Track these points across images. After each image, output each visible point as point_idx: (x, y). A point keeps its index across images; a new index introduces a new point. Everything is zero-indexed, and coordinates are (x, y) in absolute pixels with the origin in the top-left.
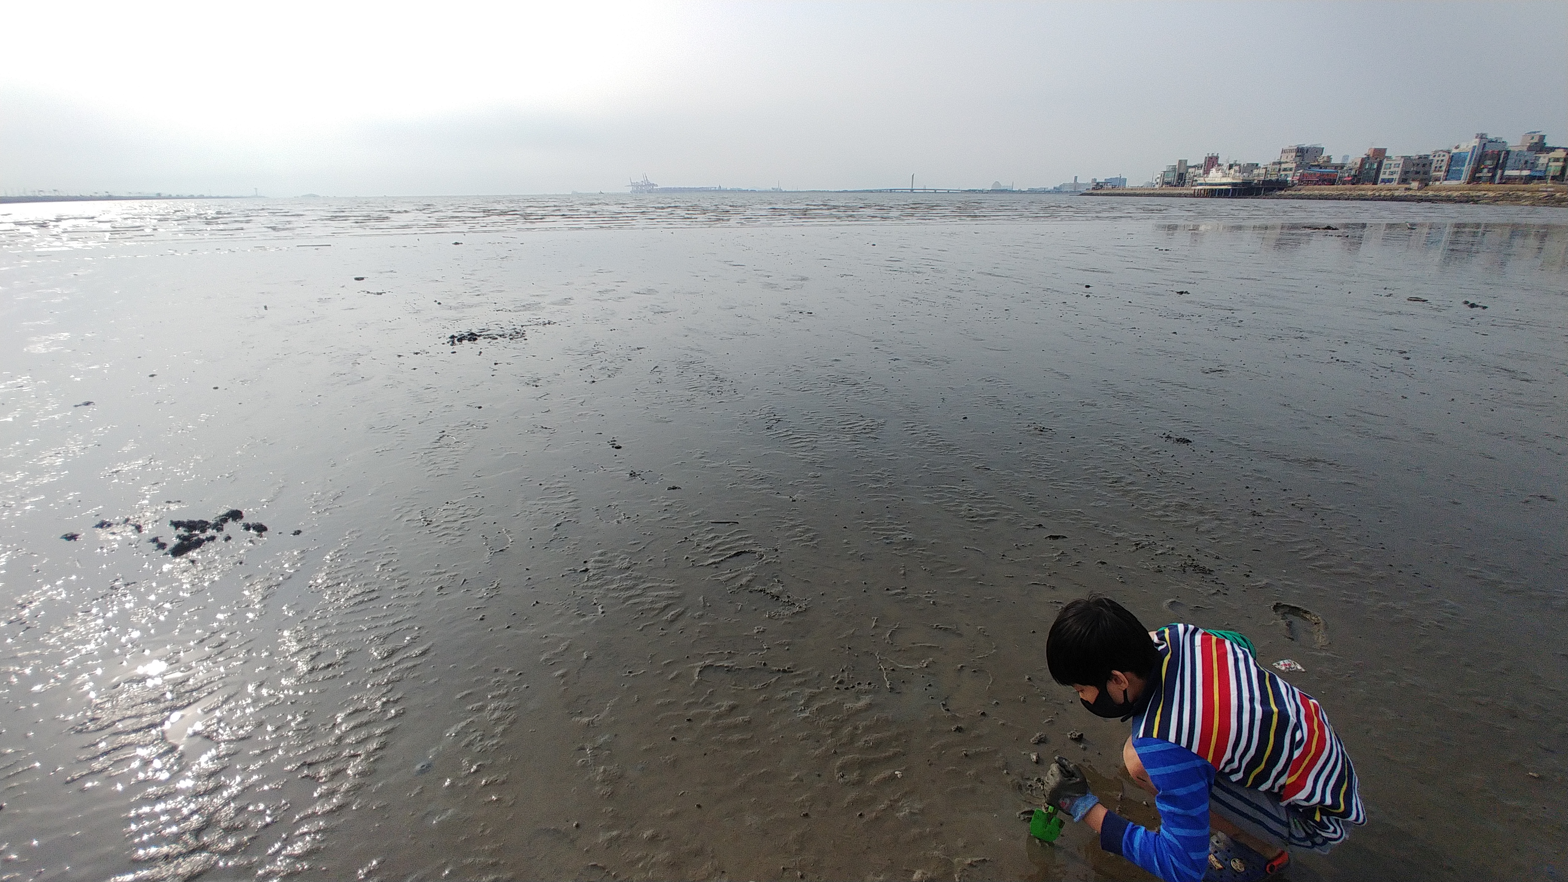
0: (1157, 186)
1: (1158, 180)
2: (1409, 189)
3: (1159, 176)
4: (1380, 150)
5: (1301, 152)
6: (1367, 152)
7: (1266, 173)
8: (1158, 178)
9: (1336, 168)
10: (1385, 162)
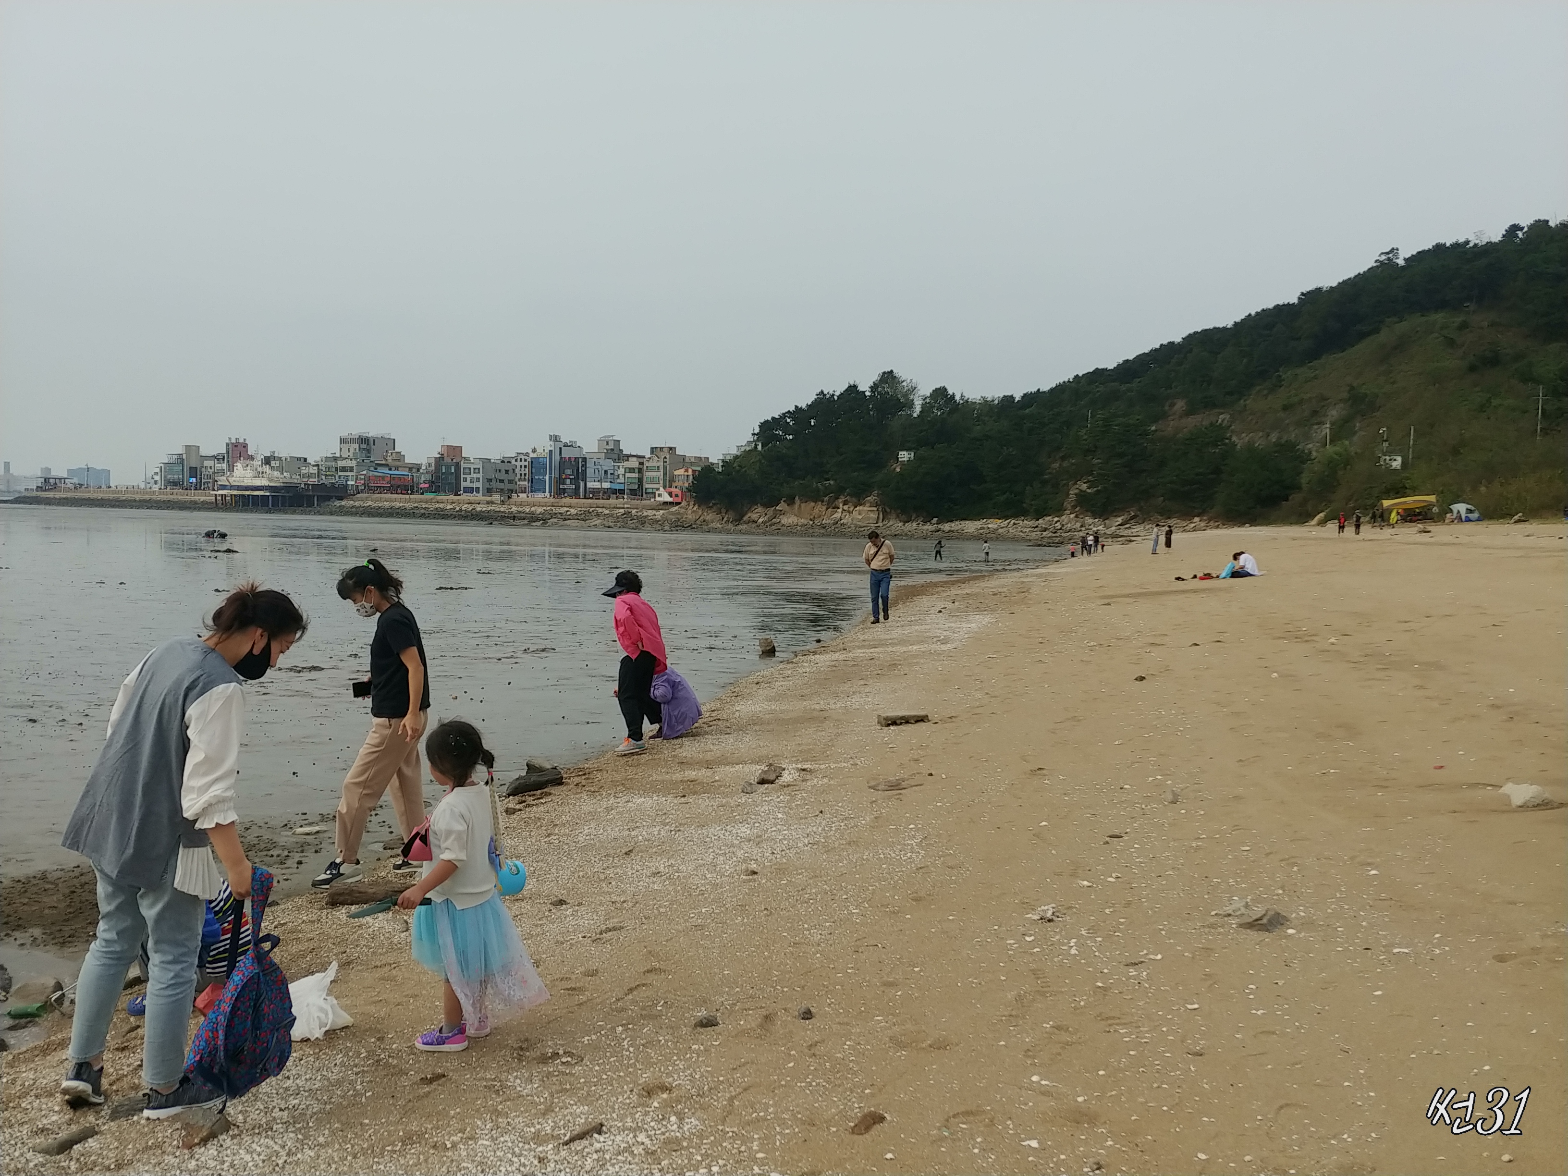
0: (156, 488)
1: (157, 478)
2: (492, 503)
3: (158, 470)
4: (455, 448)
5: (366, 443)
6: (440, 450)
7: (318, 472)
8: (156, 474)
9: (410, 469)
10: (463, 465)
